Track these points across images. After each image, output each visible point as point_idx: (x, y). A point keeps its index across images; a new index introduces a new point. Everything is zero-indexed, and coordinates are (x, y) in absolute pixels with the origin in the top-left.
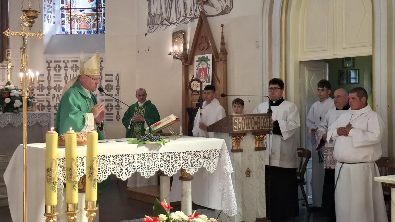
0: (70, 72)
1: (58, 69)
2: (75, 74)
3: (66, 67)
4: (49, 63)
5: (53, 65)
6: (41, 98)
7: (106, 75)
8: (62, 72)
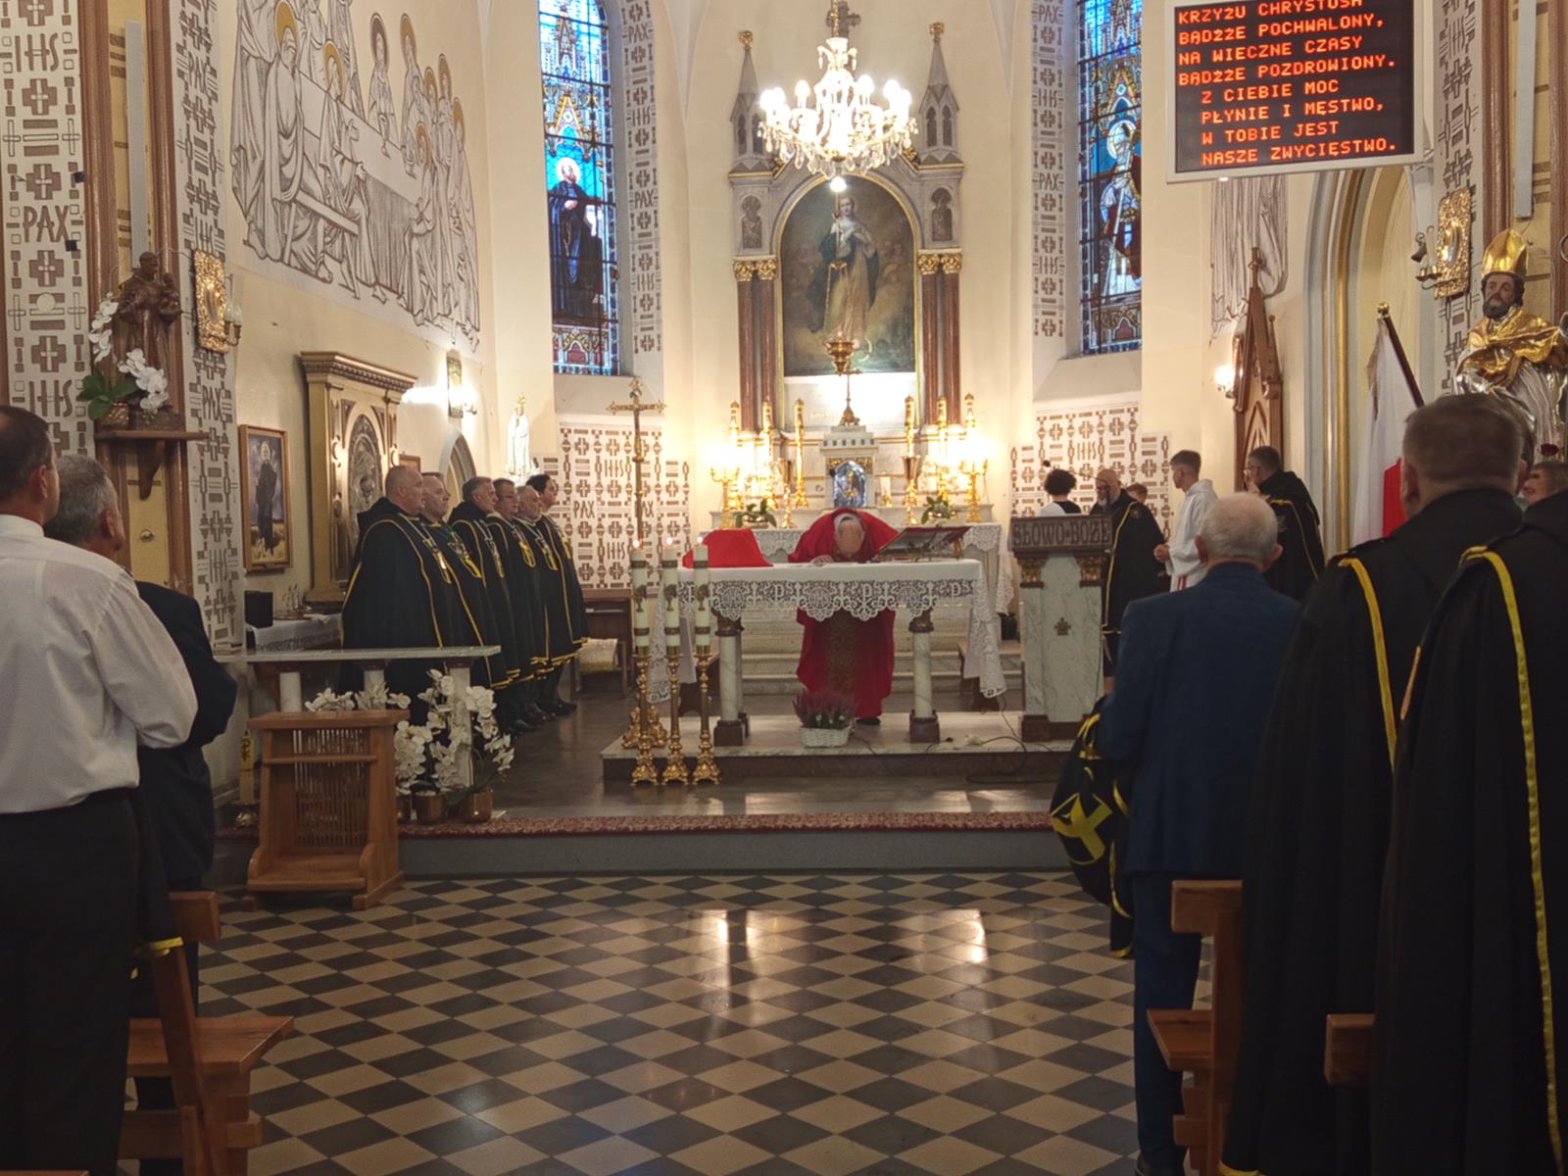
0: (1078, 439)
1: (1056, 432)
2: (1086, 441)
3: (1071, 427)
4: (1041, 420)
5: (1048, 425)
6: (1029, 495)
7: (1144, 440)
8: (1064, 439)
